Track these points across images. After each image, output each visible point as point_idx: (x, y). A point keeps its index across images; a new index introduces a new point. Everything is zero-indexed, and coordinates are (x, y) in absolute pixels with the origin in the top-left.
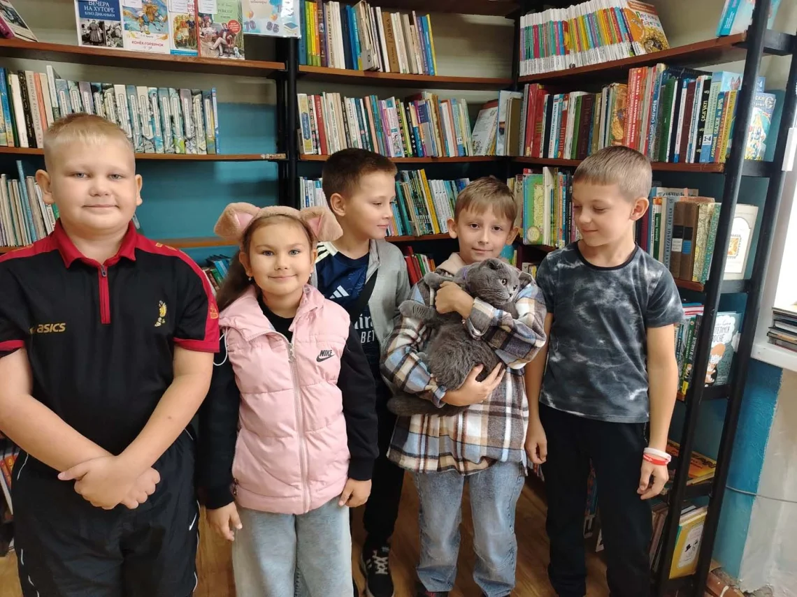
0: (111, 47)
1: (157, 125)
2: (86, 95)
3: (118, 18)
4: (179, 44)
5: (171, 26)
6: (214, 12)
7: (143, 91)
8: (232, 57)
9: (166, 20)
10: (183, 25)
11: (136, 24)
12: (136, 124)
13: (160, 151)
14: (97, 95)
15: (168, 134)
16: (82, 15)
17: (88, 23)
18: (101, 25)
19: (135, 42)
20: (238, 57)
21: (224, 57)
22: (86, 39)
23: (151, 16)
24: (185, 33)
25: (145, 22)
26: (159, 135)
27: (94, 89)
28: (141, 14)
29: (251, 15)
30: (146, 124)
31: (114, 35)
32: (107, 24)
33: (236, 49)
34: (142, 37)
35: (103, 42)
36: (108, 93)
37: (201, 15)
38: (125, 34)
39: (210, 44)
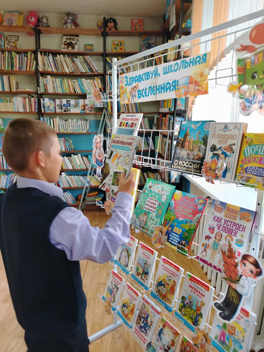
0: (69, 112)
1: (77, 127)
2: (64, 122)
3: (70, 107)
4: (82, 110)
5: (80, 106)
6: (88, 103)
7: (74, 120)
8: (92, 112)
9: (79, 106)
10: (82, 106)
11: (73, 107)
12: (73, 127)
13: (77, 132)
14: (66, 121)
15: (79, 129)
16: (64, 107)
17: (65, 108)
18: (67, 108)
19: (73, 110)
20: (93, 112)
21: (90, 112)
22: (64, 111)
23: (76, 105)
24: (83, 108)
25: (75, 106)
26: (77, 129)
27: (65, 120)
28: (74, 105)
29: (96, 103)
30: (75, 127)
31: (69, 110)
32: (68, 108)
33: (93, 110)
34: (74, 109)
35: (67, 111)
36: (68, 121)
37: (86, 104)
38: (71, 109)
39: (88, 110)
